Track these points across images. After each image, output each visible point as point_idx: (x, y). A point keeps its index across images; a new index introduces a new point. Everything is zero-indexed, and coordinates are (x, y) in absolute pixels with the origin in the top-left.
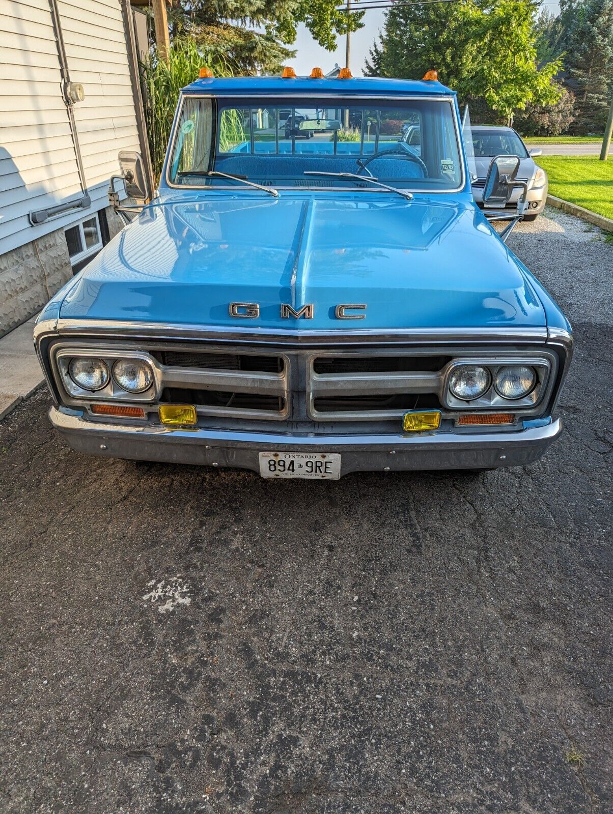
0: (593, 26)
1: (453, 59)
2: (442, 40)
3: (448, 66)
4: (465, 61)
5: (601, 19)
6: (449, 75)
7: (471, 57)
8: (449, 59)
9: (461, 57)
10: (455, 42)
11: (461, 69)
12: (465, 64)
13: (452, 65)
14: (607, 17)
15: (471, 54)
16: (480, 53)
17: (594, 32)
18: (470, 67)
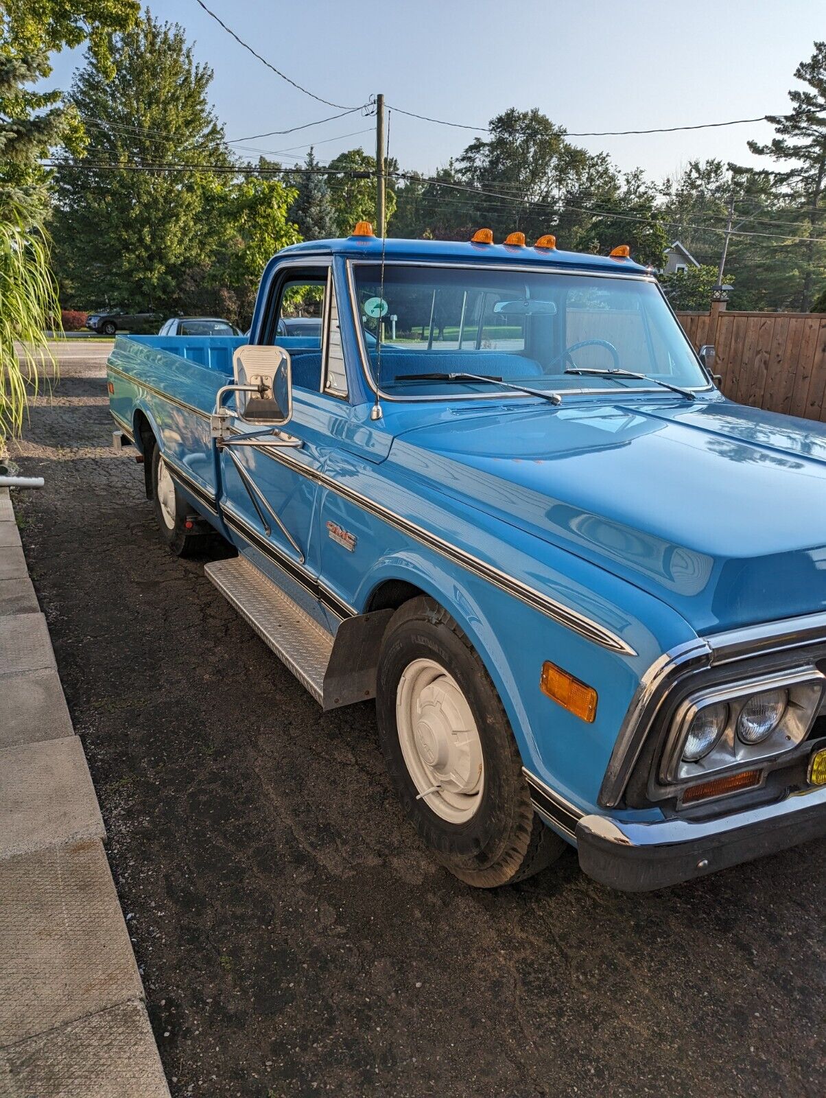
0: (306, 216)
1: (153, 240)
2: (134, 215)
3: (147, 248)
4: (169, 244)
5: (313, 210)
6: (151, 258)
7: (176, 239)
8: (148, 239)
9: (162, 238)
10: (151, 219)
11: (167, 253)
12: (170, 247)
13: (154, 247)
14: (318, 208)
15: (175, 235)
16: (187, 235)
17: (309, 222)
18: (178, 251)
